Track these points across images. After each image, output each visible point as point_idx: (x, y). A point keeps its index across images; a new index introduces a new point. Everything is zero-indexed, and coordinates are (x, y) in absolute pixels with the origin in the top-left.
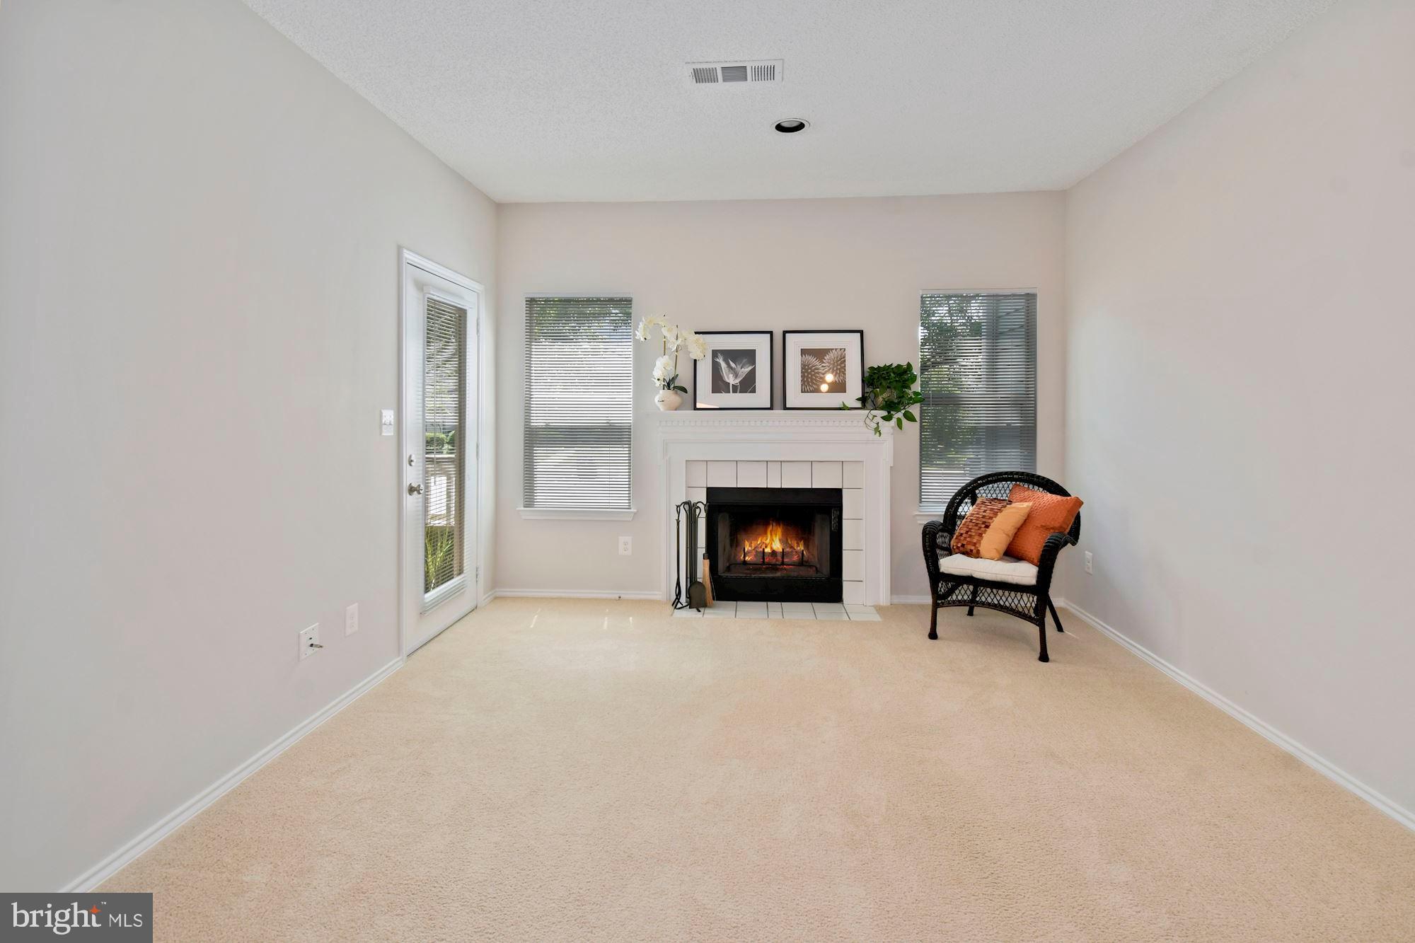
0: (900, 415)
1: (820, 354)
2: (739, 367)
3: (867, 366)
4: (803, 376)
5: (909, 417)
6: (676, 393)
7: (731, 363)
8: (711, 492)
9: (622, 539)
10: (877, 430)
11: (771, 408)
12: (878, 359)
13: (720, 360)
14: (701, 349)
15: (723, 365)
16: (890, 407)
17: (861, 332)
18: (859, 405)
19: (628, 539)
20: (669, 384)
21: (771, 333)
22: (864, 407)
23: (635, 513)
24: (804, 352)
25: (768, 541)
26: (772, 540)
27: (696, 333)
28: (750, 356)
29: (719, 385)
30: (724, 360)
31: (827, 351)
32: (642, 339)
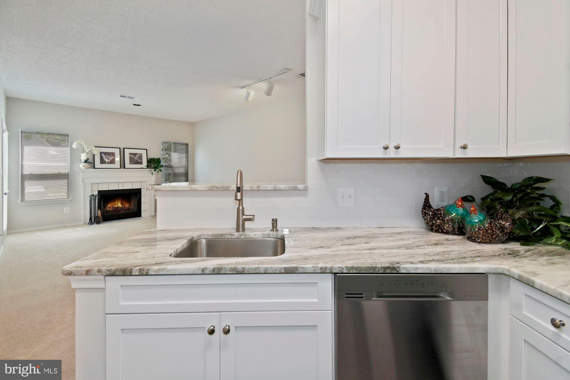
0: (158, 170)
1: (135, 154)
2: (109, 157)
3: (148, 158)
4: (130, 160)
5: (161, 170)
6: (88, 164)
7: (107, 156)
8: (99, 192)
9: (65, 209)
10: (152, 174)
11: (121, 168)
12: (151, 156)
13: (103, 155)
14: (97, 152)
15: (104, 156)
16: (155, 168)
17: (146, 150)
18: (146, 167)
19: (68, 208)
20: (86, 162)
21: (120, 148)
22: (148, 168)
23: (71, 200)
24: (130, 154)
25: (116, 203)
26: (118, 203)
27: (95, 147)
28: (113, 154)
29: (102, 161)
30: (104, 155)
31: (137, 154)
32: (75, 148)
